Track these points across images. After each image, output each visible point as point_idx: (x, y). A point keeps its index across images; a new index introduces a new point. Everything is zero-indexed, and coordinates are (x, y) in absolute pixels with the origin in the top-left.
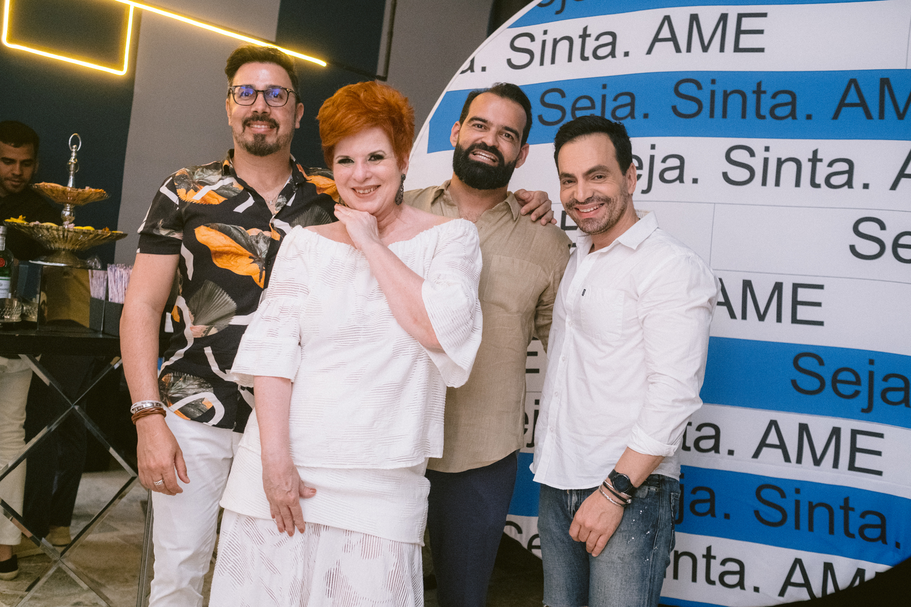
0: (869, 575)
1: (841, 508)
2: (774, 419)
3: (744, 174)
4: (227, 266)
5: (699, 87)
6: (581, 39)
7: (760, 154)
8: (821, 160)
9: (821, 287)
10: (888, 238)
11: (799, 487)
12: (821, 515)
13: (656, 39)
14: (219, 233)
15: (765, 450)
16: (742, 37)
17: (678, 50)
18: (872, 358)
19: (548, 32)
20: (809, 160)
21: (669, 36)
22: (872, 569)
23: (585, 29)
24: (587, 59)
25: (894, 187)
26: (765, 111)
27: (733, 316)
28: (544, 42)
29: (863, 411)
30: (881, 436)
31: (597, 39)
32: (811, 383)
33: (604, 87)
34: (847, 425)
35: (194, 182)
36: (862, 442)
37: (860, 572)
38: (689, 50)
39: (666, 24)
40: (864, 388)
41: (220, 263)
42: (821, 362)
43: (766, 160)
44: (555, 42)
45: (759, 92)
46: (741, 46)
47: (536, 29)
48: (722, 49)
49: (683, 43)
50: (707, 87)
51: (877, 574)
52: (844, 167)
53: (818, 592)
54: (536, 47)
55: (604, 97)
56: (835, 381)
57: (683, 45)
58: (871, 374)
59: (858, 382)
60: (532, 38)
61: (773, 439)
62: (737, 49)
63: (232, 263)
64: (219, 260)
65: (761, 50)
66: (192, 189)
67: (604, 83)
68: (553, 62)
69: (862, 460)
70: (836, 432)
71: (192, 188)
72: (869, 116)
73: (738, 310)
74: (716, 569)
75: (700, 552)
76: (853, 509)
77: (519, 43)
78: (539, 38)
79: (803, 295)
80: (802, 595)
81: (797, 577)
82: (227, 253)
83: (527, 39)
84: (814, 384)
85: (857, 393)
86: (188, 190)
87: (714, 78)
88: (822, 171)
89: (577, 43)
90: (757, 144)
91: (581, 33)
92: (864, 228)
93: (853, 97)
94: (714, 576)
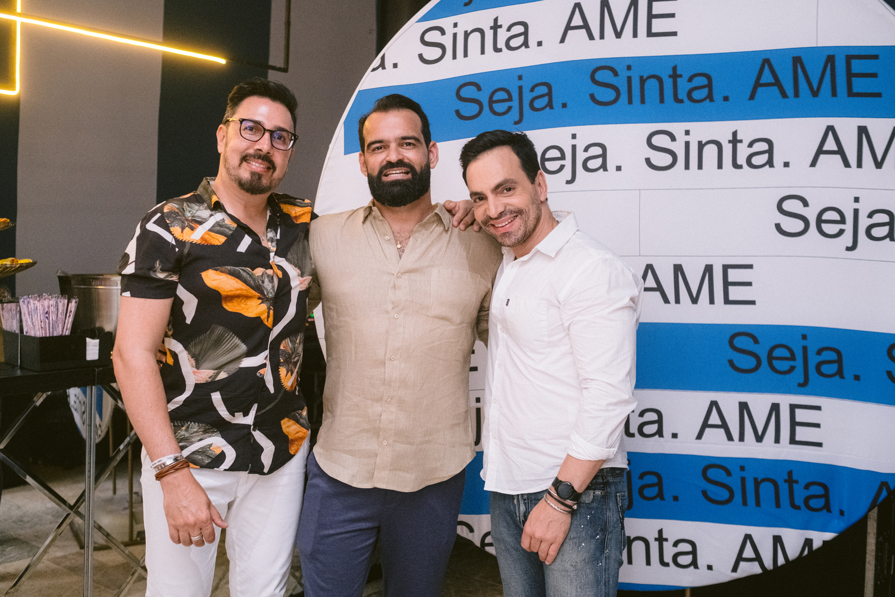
0: (817, 544)
1: (786, 481)
2: (714, 399)
3: (667, 159)
4: (237, 310)
5: (616, 74)
6: (492, 31)
7: (681, 139)
8: (741, 141)
9: (750, 267)
10: (811, 214)
11: (743, 464)
12: (767, 490)
13: (568, 28)
14: (230, 276)
15: (707, 430)
16: (654, 21)
17: (591, 37)
18: (805, 333)
19: (459, 25)
20: (730, 142)
21: (581, 23)
22: (819, 538)
23: (496, 20)
24: (500, 50)
25: (813, 164)
26: (682, 95)
27: (666, 301)
28: (455, 35)
29: (800, 385)
30: (818, 408)
31: (509, 29)
32: (747, 362)
33: (520, 78)
34: (785, 401)
35: (187, 220)
36: (801, 416)
37: (808, 542)
38: (602, 37)
39: (577, 12)
40: (799, 363)
41: (230, 307)
42: (756, 341)
43: (687, 144)
44: (467, 35)
45: (675, 76)
46: (654, 30)
47: (446, 23)
48: (635, 35)
49: (596, 31)
50: (624, 74)
51: (824, 542)
52: (764, 146)
53: (768, 564)
54: (447, 41)
55: (520, 88)
56: (770, 358)
57: (596, 32)
58: (805, 349)
59: (793, 357)
60: (443, 32)
61: (714, 419)
62: (650, 34)
63: (243, 306)
64: (229, 304)
65: (674, 34)
66: (187, 228)
67: (519, 74)
68: (466, 55)
69: (802, 434)
70: (775, 408)
71: (187, 226)
72: (784, 95)
73: (671, 295)
74: (669, 551)
75: (651, 536)
76: (797, 482)
77: (429, 37)
78: (450, 31)
79: (733, 276)
80: (754, 568)
81: (749, 552)
82: (238, 296)
83: (438, 33)
84: (751, 362)
85: (792, 369)
86: (183, 229)
87: (630, 64)
88: (743, 152)
89: (489, 35)
90: (677, 128)
91: (492, 25)
92: (788, 206)
93: (767, 77)
94: (668, 558)
